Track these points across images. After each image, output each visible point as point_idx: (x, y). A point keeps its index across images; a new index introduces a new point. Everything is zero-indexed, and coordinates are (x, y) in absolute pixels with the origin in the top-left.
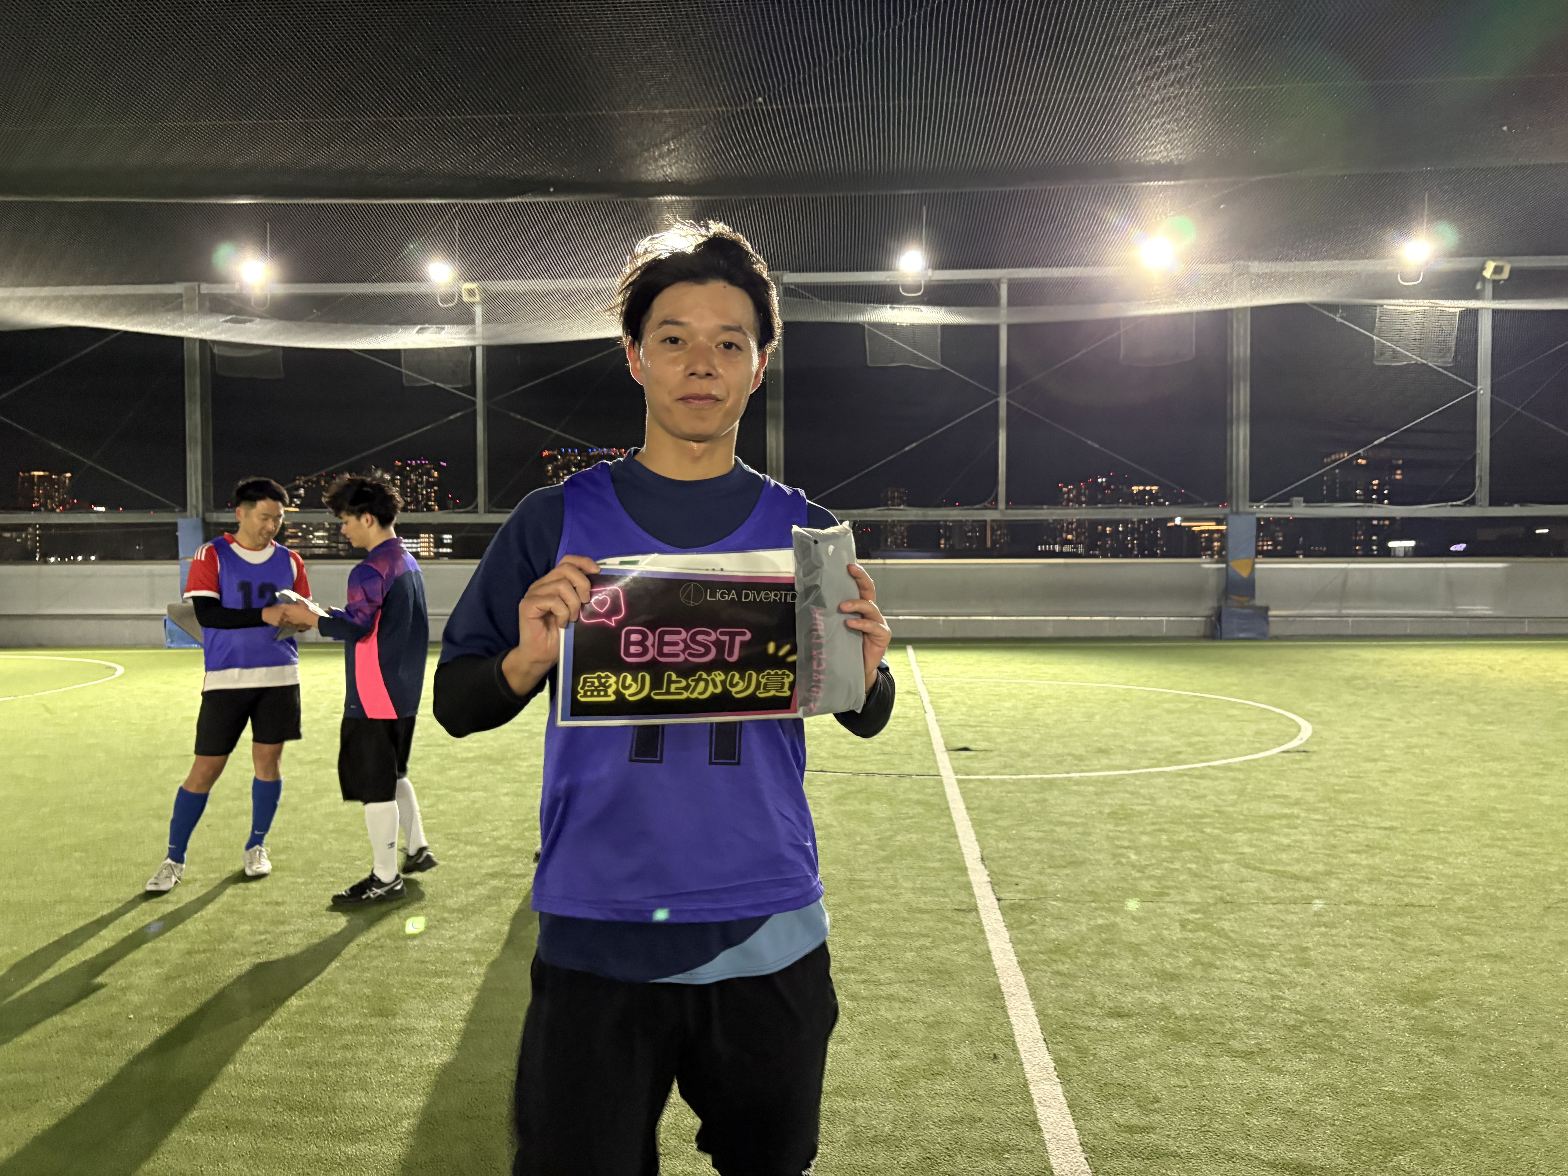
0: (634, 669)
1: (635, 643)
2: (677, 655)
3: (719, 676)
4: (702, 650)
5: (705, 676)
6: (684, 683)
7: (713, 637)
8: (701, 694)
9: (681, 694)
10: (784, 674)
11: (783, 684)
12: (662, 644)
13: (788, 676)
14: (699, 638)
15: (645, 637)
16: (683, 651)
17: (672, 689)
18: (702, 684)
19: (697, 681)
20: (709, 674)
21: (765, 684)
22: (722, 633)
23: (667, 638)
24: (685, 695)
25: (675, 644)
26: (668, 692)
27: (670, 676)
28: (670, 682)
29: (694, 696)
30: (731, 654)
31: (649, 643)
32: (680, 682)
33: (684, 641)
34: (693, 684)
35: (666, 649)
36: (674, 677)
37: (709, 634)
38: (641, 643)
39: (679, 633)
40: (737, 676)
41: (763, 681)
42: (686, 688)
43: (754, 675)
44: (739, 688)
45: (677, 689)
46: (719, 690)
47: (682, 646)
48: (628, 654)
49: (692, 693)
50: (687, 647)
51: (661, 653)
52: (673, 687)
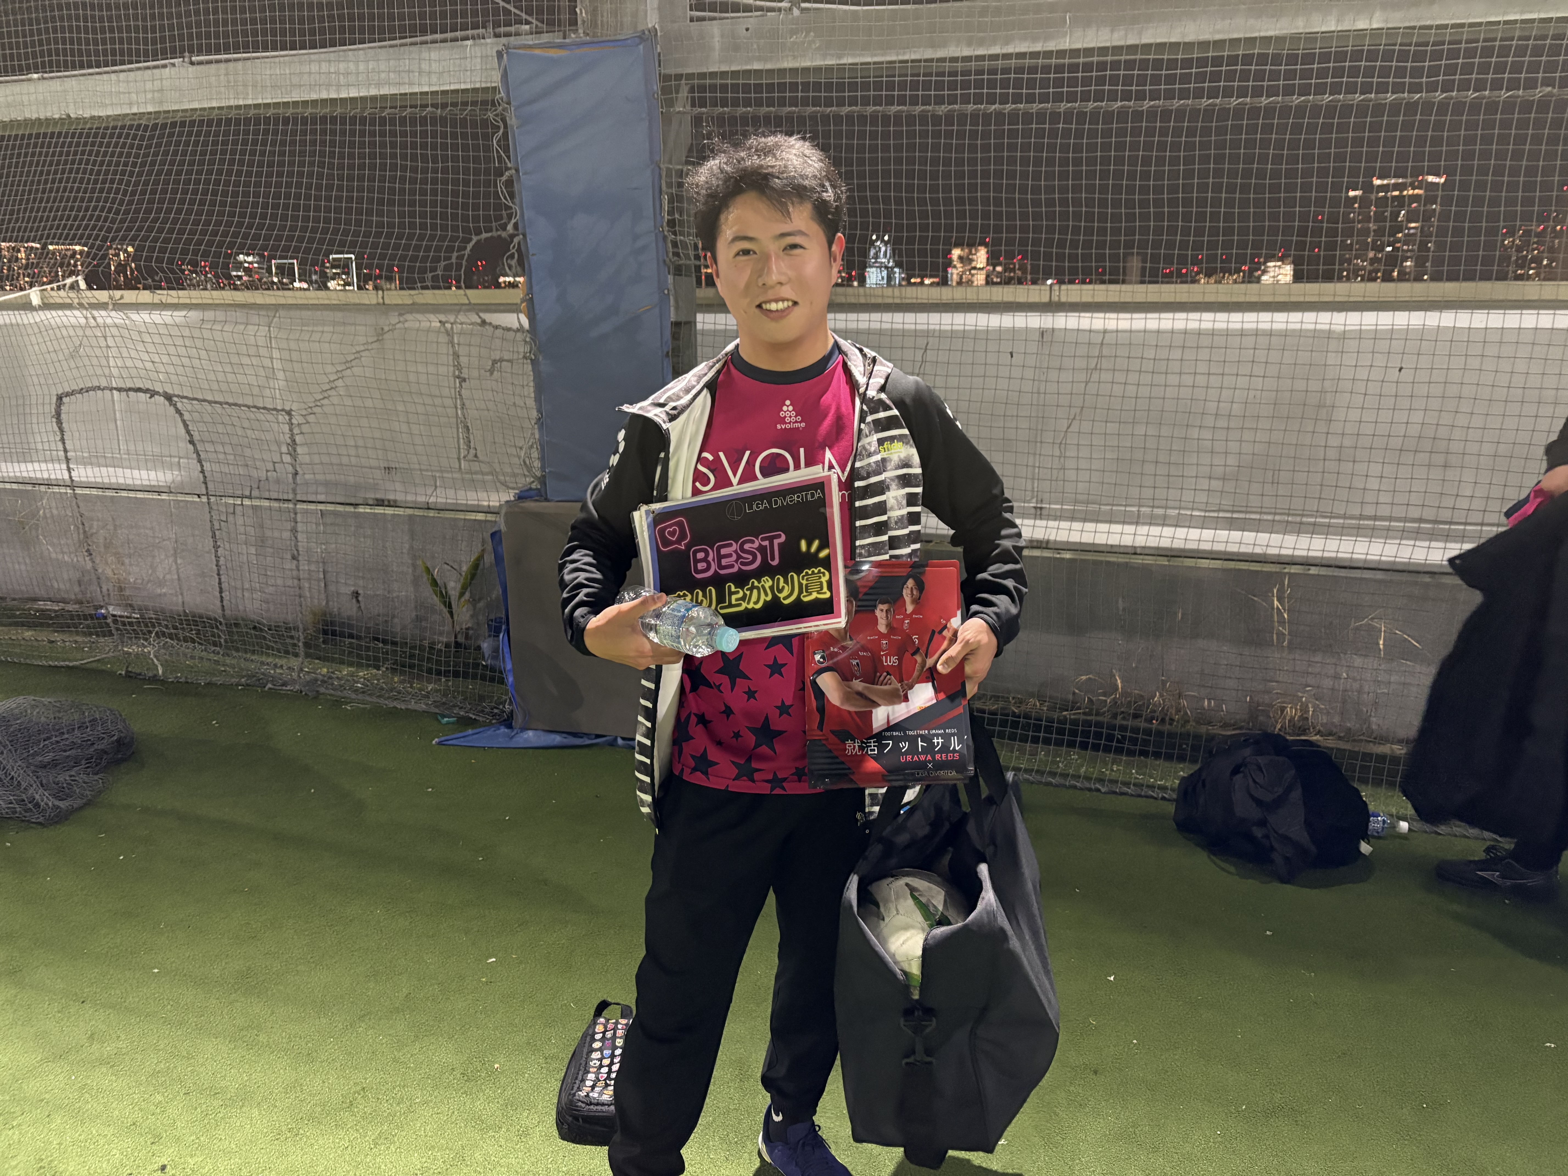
0: (703, 585)
1: (701, 561)
2: (732, 566)
3: (767, 582)
4: (750, 557)
5: (756, 584)
6: (741, 594)
7: (756, 545)
8: (756, 603)
9: (740, 605)
10: (819, 572)
11: (821, 583)
12: (720, 557)
13: (824, 574)
14: (747, 546)
15: (707, 554)
16: (736, 561)
17: (734, 602)
18: (755, 592)
19: (751, 590)
20: (759, 582)
21: (807, 586)
22: (763, 540)
23: (724, 551)
24: (744, 605)
25: (730, 555)
26: (731, 605)
27: (730, 587)
28: (731, 593)
29: (750, 606)
30: (773, 559)
31: (710, 558)
32: (738, 592)
33: (736, 552)
34: (748, 593)
35: (724, 562)
36: (733, 589)
37: (753, 542)
38: (705, 560)
39: (730, 545)
40: (782, 580)
41: (804, 582)
42: (743, 599)
43: (795, 576)
44: (785, 593)
45: (737, 600)
46: (769, 598)
47: (734, 557)
48: (698, 572)
49: (748, 603)
50: (739, 557)
51: (721, 567)
52: (734, 597)
